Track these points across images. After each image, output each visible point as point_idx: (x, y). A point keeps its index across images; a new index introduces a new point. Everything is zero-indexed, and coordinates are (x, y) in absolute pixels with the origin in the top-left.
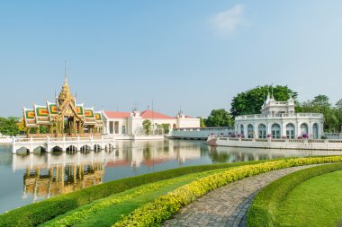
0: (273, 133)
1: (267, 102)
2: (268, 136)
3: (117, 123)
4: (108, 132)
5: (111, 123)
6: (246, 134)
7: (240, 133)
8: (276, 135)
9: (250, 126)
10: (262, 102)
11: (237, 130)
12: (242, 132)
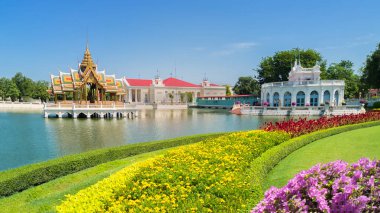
0: (298, 101)
1: (294, 69)
2: (293, 104)
3: (139, 91)
4: (130, 100)
5: (133, 91)
6: (271, 101)
7: (265, 101)
8: (301, 103)
9: (276, 94)
10: (290, 69)
11: (264, 98)
12: (268, 101)
